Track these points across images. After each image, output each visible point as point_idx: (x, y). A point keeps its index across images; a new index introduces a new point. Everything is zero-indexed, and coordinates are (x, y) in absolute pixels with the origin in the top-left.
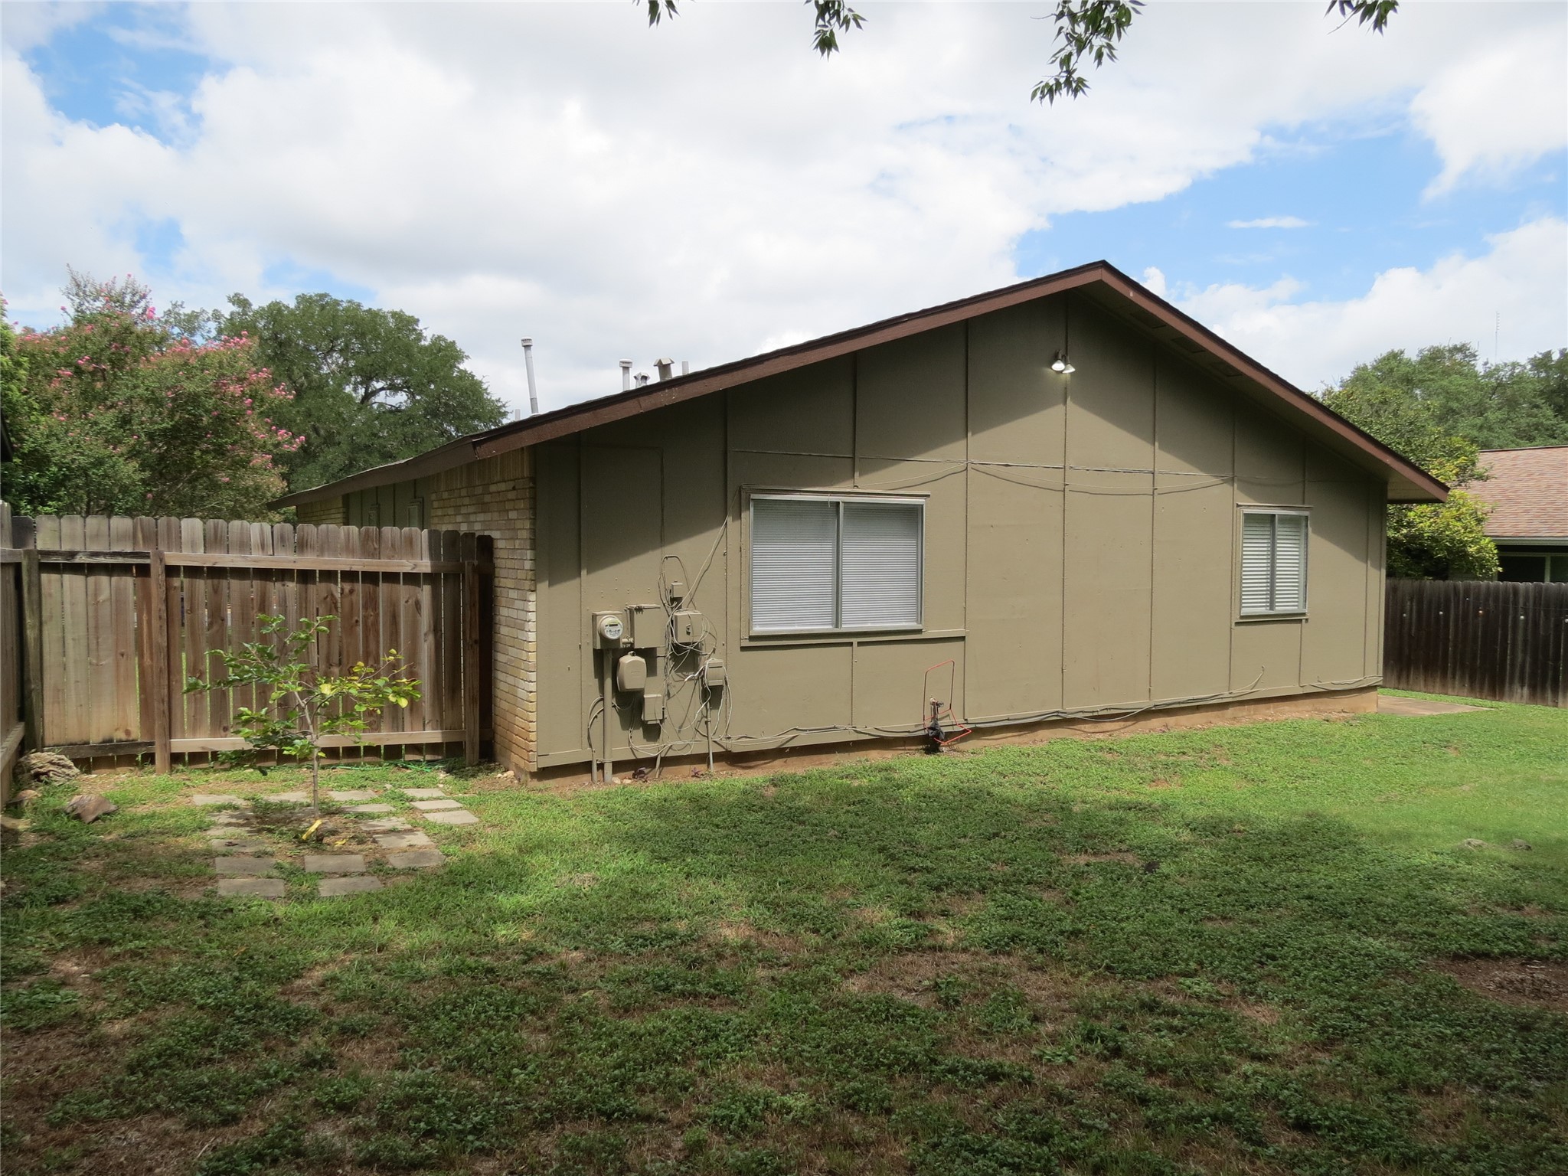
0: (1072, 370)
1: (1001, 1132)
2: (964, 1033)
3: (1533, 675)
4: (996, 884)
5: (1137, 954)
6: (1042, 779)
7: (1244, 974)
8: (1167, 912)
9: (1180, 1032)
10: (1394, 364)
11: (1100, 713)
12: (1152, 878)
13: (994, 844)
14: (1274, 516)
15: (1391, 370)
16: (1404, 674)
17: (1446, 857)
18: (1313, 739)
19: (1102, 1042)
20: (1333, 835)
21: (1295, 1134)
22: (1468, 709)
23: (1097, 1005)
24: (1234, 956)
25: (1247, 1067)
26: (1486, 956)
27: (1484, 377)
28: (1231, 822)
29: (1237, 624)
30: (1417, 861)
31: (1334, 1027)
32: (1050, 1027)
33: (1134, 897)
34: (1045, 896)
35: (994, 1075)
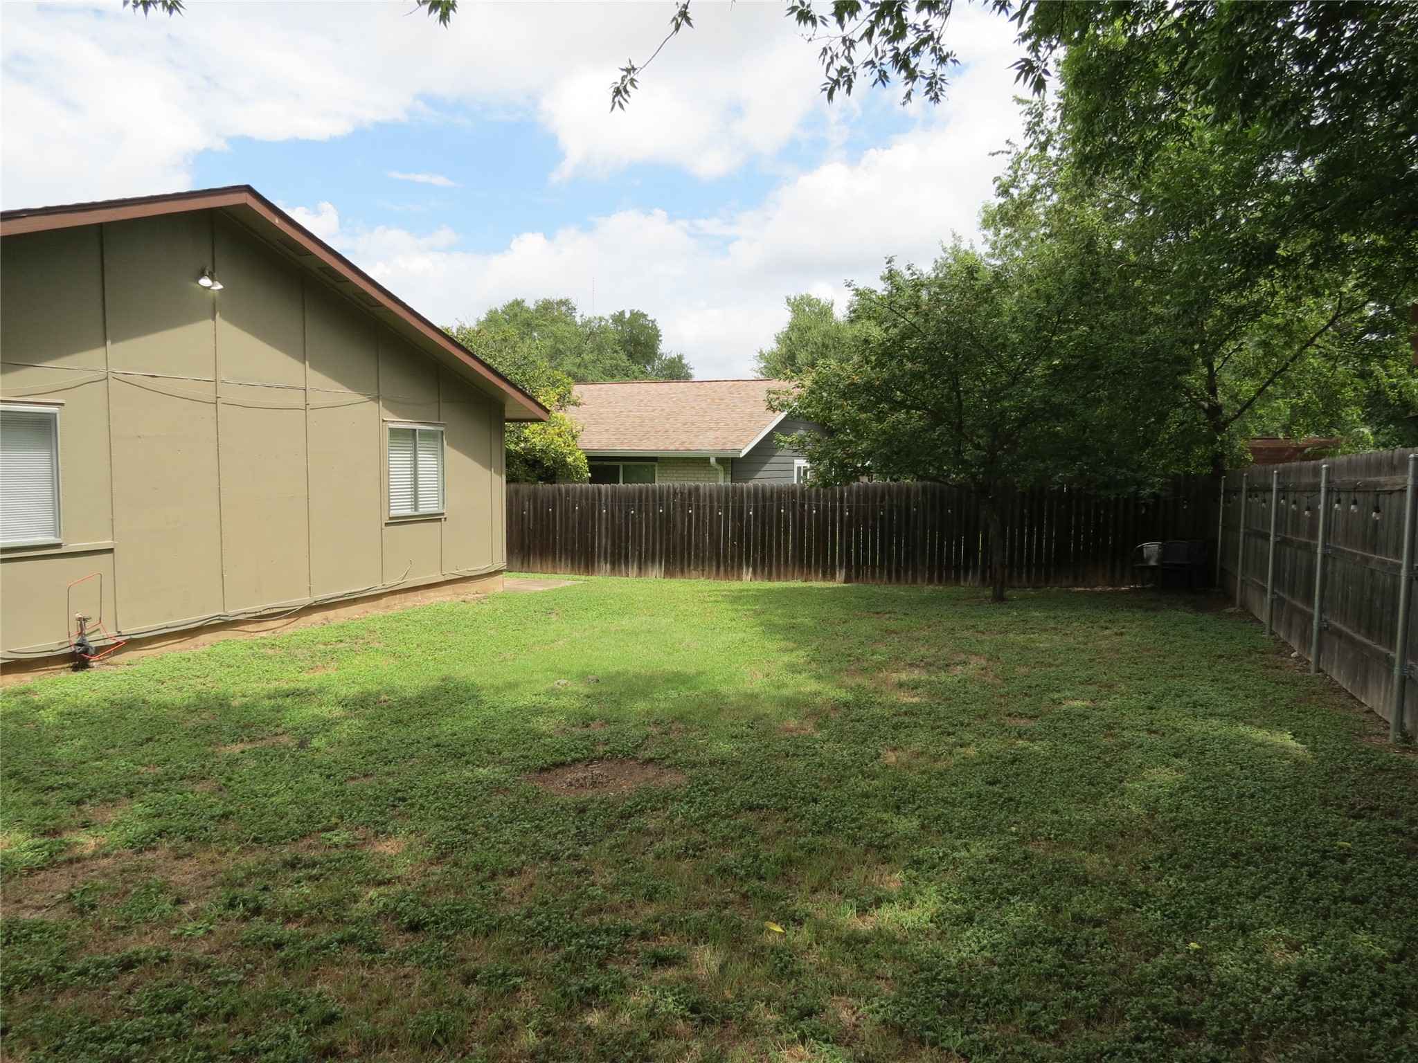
0: (220, 287)
1: (132, 1014)
2: (100, 933)
3: (613, 554)
4: (146, 786)
5: (285, 821)
6: (202, 680)
7: (378, 818)
8: (315, 779)
9: (317, 879)
10: (517, 310)
11: (263, 613)
12: (304, 754)
13: (146, 748)
14: (415, 430)
15: (516, 315)
16: (526, 559)
17: (542, 696)
18: (451, 618)
19: (244, 905)
20: (460, 693)
21: (408, 935)
22: (568, 583)
23: (241, 874)
24: (371, 805)
25: (373, 893)
26: (562, 764)
27: (581, 326)
28: (378, 693)
29: (387, 524)
30: (521, 704)
31: (446, 843)
32: (192, 906)
33: (285, 773)
34: (198, 788)
35: (127, 965)
